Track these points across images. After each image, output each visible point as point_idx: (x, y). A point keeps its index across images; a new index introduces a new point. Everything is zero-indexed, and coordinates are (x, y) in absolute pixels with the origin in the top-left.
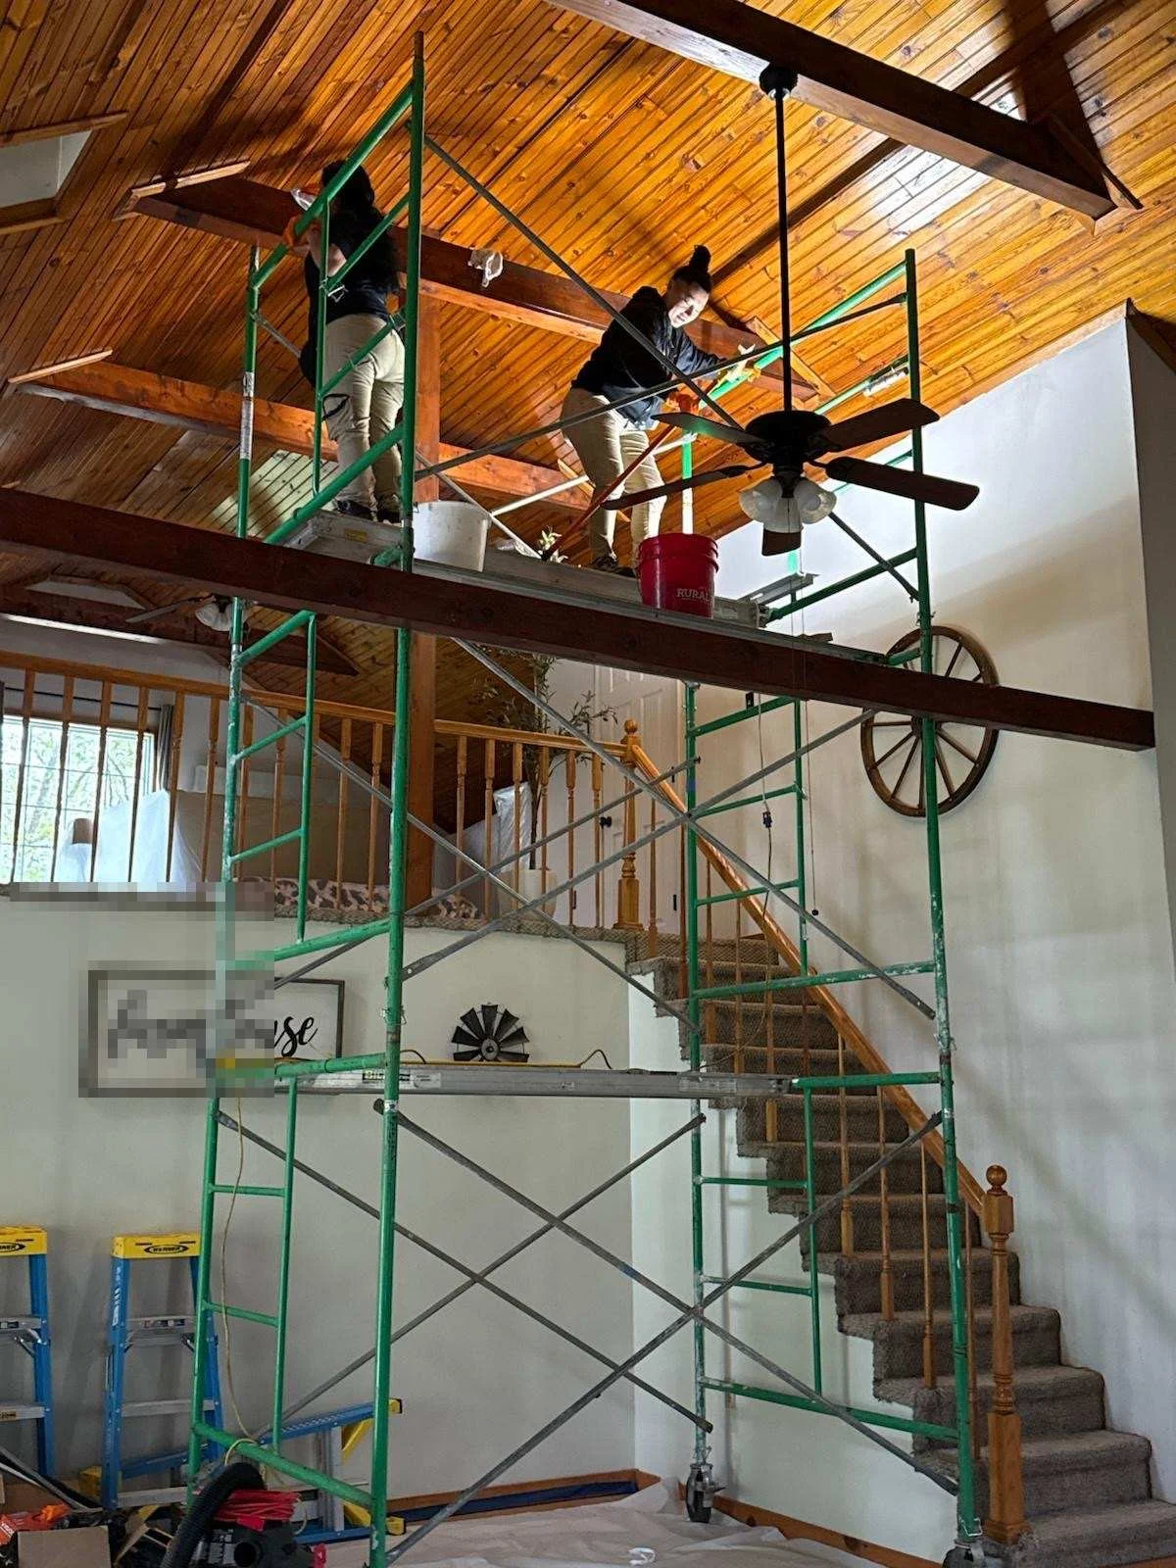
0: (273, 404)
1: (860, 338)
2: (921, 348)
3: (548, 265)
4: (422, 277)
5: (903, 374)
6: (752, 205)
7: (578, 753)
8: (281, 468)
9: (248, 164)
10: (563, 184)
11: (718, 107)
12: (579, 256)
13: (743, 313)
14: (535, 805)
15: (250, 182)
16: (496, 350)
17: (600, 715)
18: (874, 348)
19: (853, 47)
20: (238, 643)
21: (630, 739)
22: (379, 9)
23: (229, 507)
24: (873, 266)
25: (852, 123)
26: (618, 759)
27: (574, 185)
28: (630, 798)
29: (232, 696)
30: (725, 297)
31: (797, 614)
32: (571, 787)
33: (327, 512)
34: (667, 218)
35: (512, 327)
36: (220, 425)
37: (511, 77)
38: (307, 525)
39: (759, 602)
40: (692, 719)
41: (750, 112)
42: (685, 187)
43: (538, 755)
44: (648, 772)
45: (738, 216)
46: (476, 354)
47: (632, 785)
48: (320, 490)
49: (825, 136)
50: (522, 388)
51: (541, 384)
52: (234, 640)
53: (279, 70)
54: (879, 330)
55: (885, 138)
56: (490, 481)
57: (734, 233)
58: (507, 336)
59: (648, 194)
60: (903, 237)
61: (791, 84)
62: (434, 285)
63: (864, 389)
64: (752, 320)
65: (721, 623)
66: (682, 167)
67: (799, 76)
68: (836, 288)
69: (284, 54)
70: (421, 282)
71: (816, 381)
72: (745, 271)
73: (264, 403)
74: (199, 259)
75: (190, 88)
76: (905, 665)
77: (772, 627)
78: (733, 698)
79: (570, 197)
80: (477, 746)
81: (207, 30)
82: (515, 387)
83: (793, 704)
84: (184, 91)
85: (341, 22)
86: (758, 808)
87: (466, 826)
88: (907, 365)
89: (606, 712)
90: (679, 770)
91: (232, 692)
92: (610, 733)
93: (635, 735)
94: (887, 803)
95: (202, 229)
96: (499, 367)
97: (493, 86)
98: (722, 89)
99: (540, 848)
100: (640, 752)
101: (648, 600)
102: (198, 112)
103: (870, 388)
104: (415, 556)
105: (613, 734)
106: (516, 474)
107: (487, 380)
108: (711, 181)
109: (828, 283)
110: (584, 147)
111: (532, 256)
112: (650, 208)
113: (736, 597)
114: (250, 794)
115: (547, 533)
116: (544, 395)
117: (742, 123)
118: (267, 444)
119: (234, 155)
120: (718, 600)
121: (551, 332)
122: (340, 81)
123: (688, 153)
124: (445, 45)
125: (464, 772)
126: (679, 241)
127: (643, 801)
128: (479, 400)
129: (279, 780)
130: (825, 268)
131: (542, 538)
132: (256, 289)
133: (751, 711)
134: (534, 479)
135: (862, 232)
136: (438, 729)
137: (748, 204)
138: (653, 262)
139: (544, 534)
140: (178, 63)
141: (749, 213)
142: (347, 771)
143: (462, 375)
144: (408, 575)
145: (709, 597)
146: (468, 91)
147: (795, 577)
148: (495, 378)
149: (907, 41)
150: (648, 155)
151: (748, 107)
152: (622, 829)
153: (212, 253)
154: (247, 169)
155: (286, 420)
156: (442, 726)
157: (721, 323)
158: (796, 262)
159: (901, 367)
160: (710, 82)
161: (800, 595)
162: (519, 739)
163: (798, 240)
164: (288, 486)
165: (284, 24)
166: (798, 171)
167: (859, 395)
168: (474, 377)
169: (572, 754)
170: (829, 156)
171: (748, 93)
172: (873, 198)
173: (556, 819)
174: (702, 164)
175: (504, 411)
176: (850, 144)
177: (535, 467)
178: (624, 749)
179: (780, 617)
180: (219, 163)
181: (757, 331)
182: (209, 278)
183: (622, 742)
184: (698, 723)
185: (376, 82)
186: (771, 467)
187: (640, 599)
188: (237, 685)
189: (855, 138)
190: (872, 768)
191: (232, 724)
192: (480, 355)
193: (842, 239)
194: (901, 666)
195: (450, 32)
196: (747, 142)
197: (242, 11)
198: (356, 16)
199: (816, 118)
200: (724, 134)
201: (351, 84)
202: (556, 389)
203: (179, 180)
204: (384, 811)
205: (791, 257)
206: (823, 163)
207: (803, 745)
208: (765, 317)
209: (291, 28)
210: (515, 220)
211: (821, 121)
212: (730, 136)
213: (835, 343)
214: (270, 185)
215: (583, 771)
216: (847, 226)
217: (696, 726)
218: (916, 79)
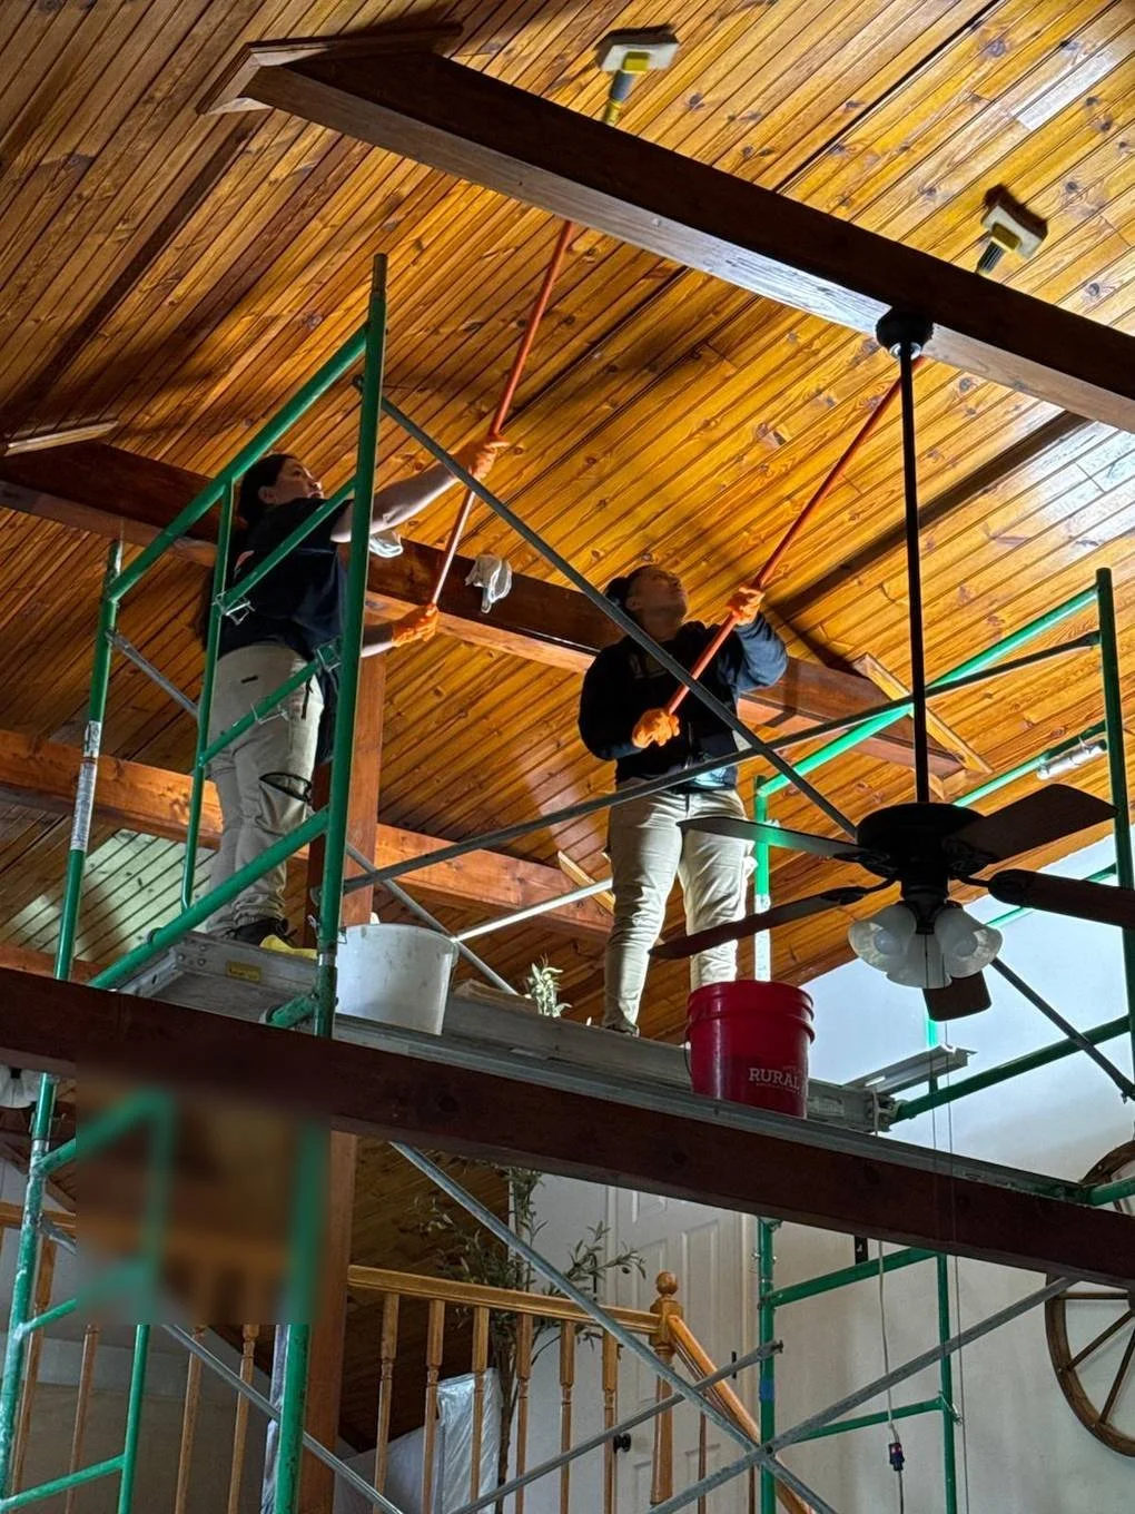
0: (123, 763)
1: (1027, 690)
2: (1124, 709)
3: (552, 571)
4: (371, 589)
5: (1097, 751)
6: (863, 496)
7: (580, 1327)
8: (127, 853)
9: (116, 424)
10: (579, 460)
11: (813, 361)
12: (600, 559)
13: (849, 648)
14: (506, 1415)
15: (116, 450)
16: (468, 688)
17: (618, 1262)
18: (1050, 706)
19: (1012, 285)
20: (43, 1138)
21: (666, 1305)
22: (322, 219)
23: (40, 910)
24: (1047, 588)
25: (1009, 390)
26: (645, 1340)
27: (595, 461)
28: (662, 1411)
29: (26, 1225)
30: (821, 623)
31: (941, 1110)
32: (567, 1383)
33: (199, 934)
34: (734, 511)
35: (495, 656)
36: (41, 793)
37: (507, 313)
38: (167, 954)
39: (880, 1090)
40: (769, 1277)
41: (859, 369)
42: (761, 469)
43: (514, 1329)
44: (694, 1363)
45: (840, 512)
46: (438, 693)
47: (668, 1389)
48: (193, 902)
49: (971, 404)
50: (507, 743)
51: (536, 740)
52: (37, 1132)
53: (169, 299)
54: (1058, 679)
55: (1061, 410)
56: (451, 883)
57: (835, 534)
58: (486, 669)
59: (707, 477)
60: (1090, 548)
61: (923, 336)
62: (381, 600)
63: (1039, 769)
64: (862, 657)
65: (818, 1122)
66: (756, 441)
67: (935, 326)
68: (990, 617)
69: (179, 278)
70: (368, 595)
71: (961, 749)
72: (851, 588)
73: (112, 762)
74: (28, 554)
75: (37, 321)
76: (1117, 1205)
77: (900, 1132)
78: (835, 1246)
79: (591, 476)
80: (415, 1310)
81: (71, 243)
82: (495, 743)
83: (935, 1259)
84: (29, 324)
85: (266, 237)
86: (880, 1435)
87: (392, 1436)
88: (1105, 736)
89: (627, 1257)
90: (747, 1362)
91: (27, 1218)
92: (631, 1293)
93: (673, 1298)
94: (1091, 1430)
95: (36, 514)
96: (472, 714)
97: (482, 324)
98: (817, 337)
99: (513, 1495)
100: (682, 1326)
101: (702, 1084)
102: (46, 353)
103: (1048, 767)
104: (338, 1009)
105: (635, 1294)
106: (493, 871)
107: (454, 730)
108: (801, 462)
109: (978, 610)
110: (612, 410)
111: (530, 558)
112: (708, 496)
113: (842, 1080)
114: (40, 1379)
115: (540, 968)
116: (539, 756)
117: (845, 382)
118: (109, 820)
119: (96, 412)
120: (814, 1085)
121: (552, 667)
122: (259, 315)
123: (767, 423)
124: (415, 268)
125: (393, 1355)
126: (752, 543)
127: (687, 1415)
128: (436, 763)
129: (91, 1354)
130: (974, 587)
131: (532, 975)
132: (115, 601)
133: (864, 1267)
134: (521, 880)
135: (1030, 540)
136: (356, 1282)
137: (857, 494)
138: (712, 572)
139: (535, 969)
140: (24, 287)
141: (857, 507)
142: (200, 1350)
143: (416, 723)
144: (325, 1044)
145: (800, 1083)
146: (445, 331)
147: (939, 1053)
148: (468, 728)
149: (1095, 276)
150: (707, 423)
151: (856, 362)
152: (650, 1458)
153: (48, 548)
154: (114, 430)
155: (140, 786)
156: (363, 1276)
157: (814, 660)
158: (932, 576)
159: (1096, 738)
160: (800, 327)
161: (943, 1082)
162: (485, 1300)
163: (931, 547)
164: (134, 882)
165: (183, 236)
166: (931, 452)
167: (1031, 776)
168: (433, 726)
169: (570, 1328)
170: (978, 431)
171: (858, 342)
172: (1045, 493)
173: (541, 1444)
174: (787, 438)
175: (477, 777)
176: (1010, 416)
177: (522, 863)
178: (657, 1322)
179: (912, 1116)
180: (71, 423)
181: (869, 673)
182: (40, 583)
183: (653, 1309)
184: (780, 1284)
185: (311, 317)
186: (897, 885)
187: (688, 1080)
188: (36, 1205)
189: (1017, 408)
190: (1066, 1368)
191: (24, 1272)
192: (445, 694)
193: (998, 549)
194: (1109, 1207)
195: (423, 251)
196: (854, 410)
197: (122, 219)
198: (287, 229)
199: (958, 381)
200: (822, 397)
201: (274, 319)
202: (559, 747)
203: (11, 445)
204: (258, 1420)
205: (925, 569)
206: (970, 441)
207: (953, 1334)
208: (881, 654)
209: (192, 244)
210: (501, 508)
211: (965, 385)
212: (829, 401)
213: (990, 696)
214: (144, 454)
215: (588, 1356)
216: (1005, 531)
217: (776, 1289)
218: (1107, 331)
